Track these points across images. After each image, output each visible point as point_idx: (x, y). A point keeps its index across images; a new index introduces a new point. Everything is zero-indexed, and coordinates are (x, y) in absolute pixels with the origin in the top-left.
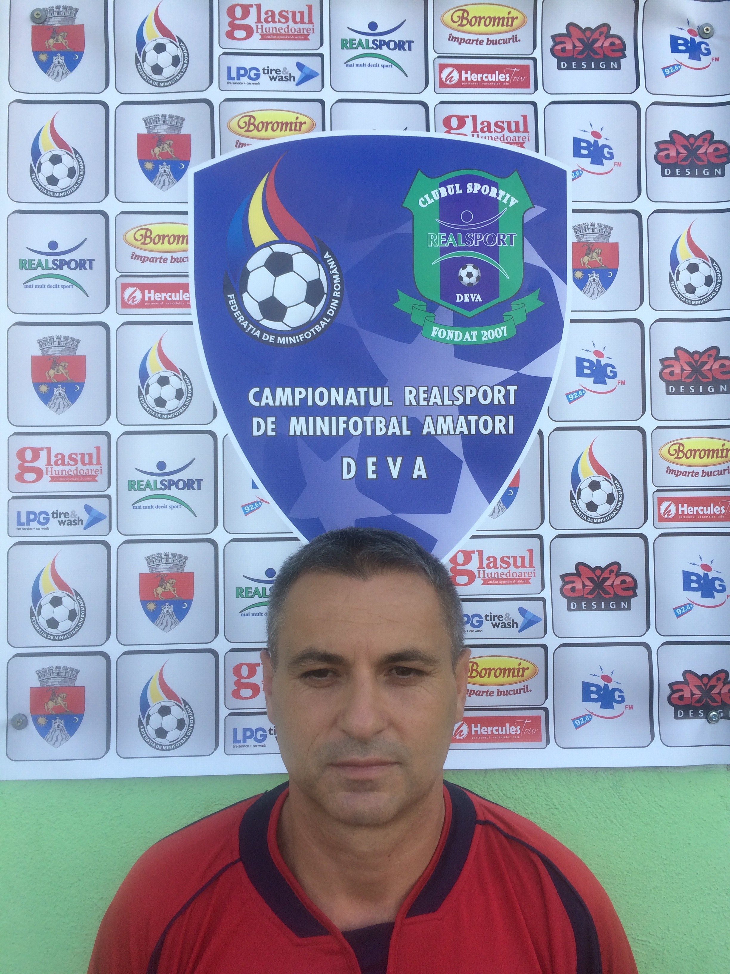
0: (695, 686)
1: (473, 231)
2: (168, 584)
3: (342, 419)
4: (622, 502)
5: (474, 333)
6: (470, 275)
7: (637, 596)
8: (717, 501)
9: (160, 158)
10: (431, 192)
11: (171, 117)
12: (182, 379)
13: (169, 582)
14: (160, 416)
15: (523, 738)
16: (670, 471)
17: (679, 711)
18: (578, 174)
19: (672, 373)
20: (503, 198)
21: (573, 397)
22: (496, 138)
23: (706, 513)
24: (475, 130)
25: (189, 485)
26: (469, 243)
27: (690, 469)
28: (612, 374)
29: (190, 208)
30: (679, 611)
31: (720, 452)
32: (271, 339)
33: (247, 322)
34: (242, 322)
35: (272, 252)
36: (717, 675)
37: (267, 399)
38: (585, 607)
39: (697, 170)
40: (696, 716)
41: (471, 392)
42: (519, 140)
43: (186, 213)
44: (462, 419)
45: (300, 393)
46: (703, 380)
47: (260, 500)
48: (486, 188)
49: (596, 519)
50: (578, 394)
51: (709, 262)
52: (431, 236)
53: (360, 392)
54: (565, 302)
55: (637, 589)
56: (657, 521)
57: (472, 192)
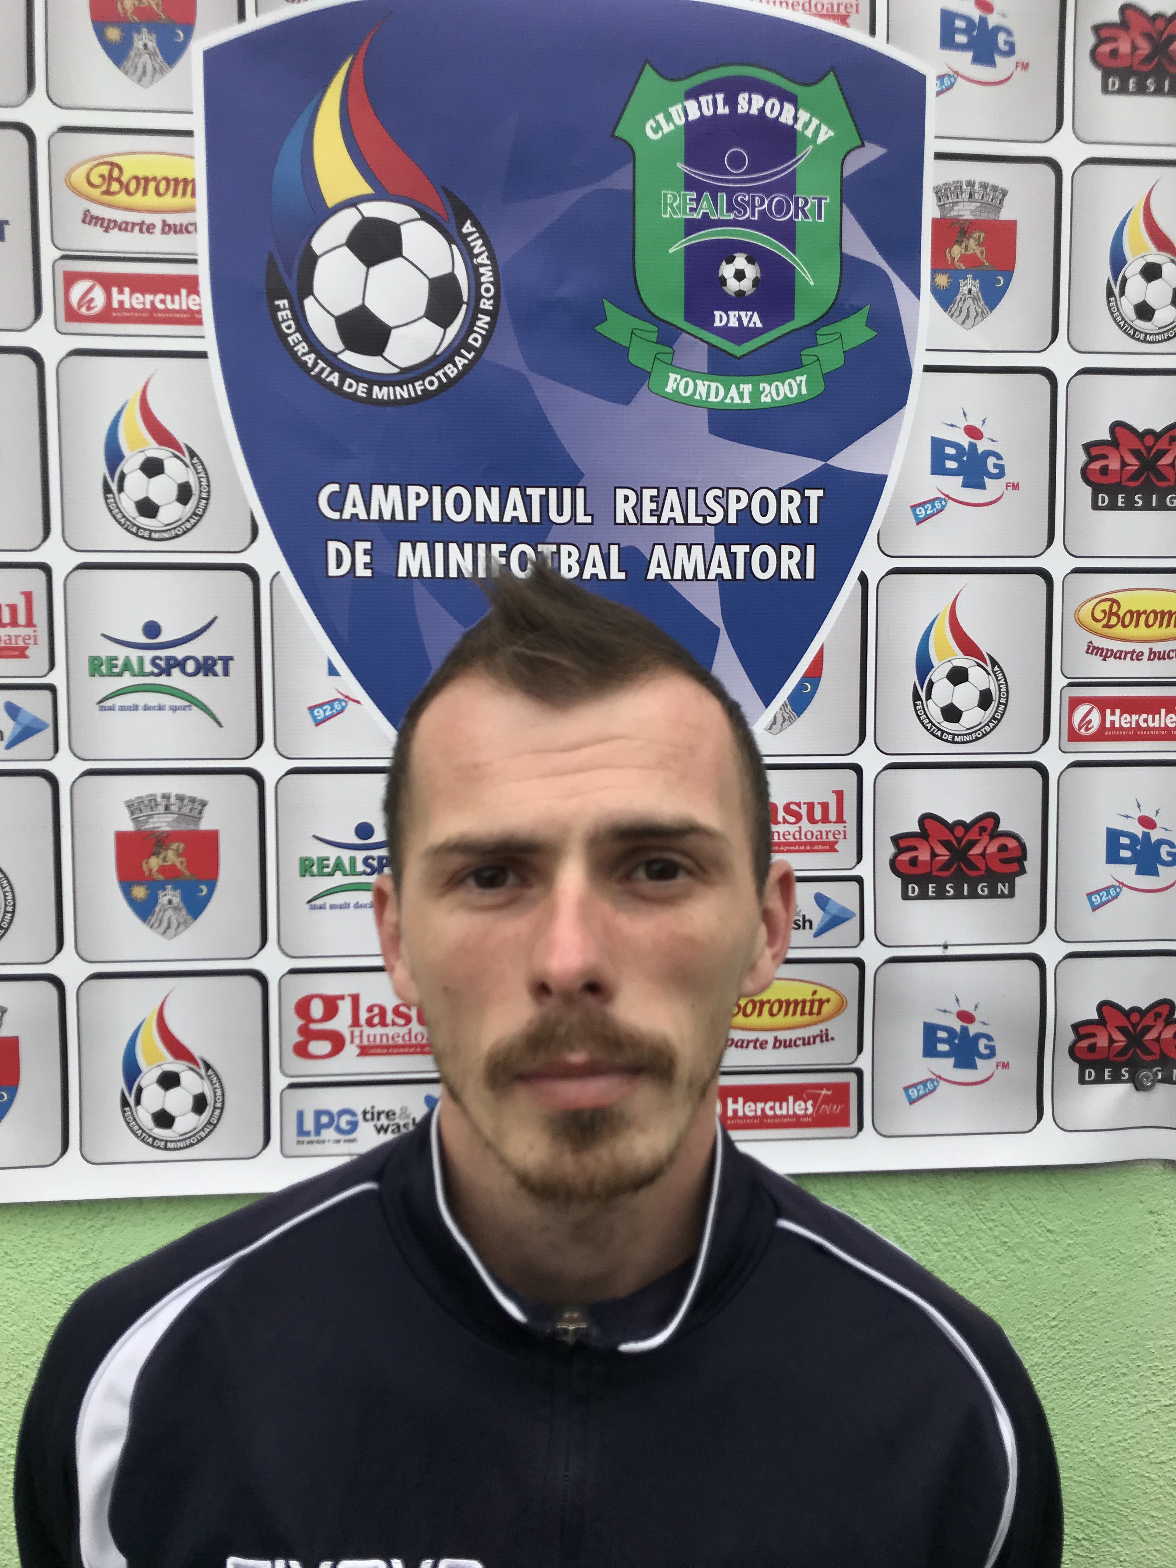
0: (1116, 1027)
1: (748, 190)
2: (170, 851)
3: (497, 548)
4: (1006, 705)
5: (747, 388)
6: (740, 275)
7: (1026, 873)
9: (136, 18)
10: (670, 110)
12: (189, 464)
13: (173, 847)
14: (147, 534)
15: (818, 1121)
16: (1092, 649)
17: (1087, 1071)
18: (947, 81)
19: (1104, 470)
20: (806, 125)
21: (923, 512)
22: (795, 4)
23: (1151, 725)
25: (206, 666)
26: (740, 212)
27: (1128, 647)
28: (996, 471)
29: (197, 123)
30: (1096, 898)
32: (361, 389)
33: (313, 356)
34: (304, 354)
35: (361, 217)
36: (1154, 1009)
37: (354, 506)
38: (933, 892)
39: (1167, 81)
40: (1116, 1079)
41: (738, 500)
42: (839, 11)
43: (190, 133)
44: (720, 550)
45: (418, 496)
46: (1159, 484)
47: (343, 698)
48: (773, 105)
49: (958, 735)
50: (933, 507)
52: (669, 196)
53: (530, 496)
54: (915, 332)
55: (1026, 860)
56: (1067, 739)
57: (748, 112)
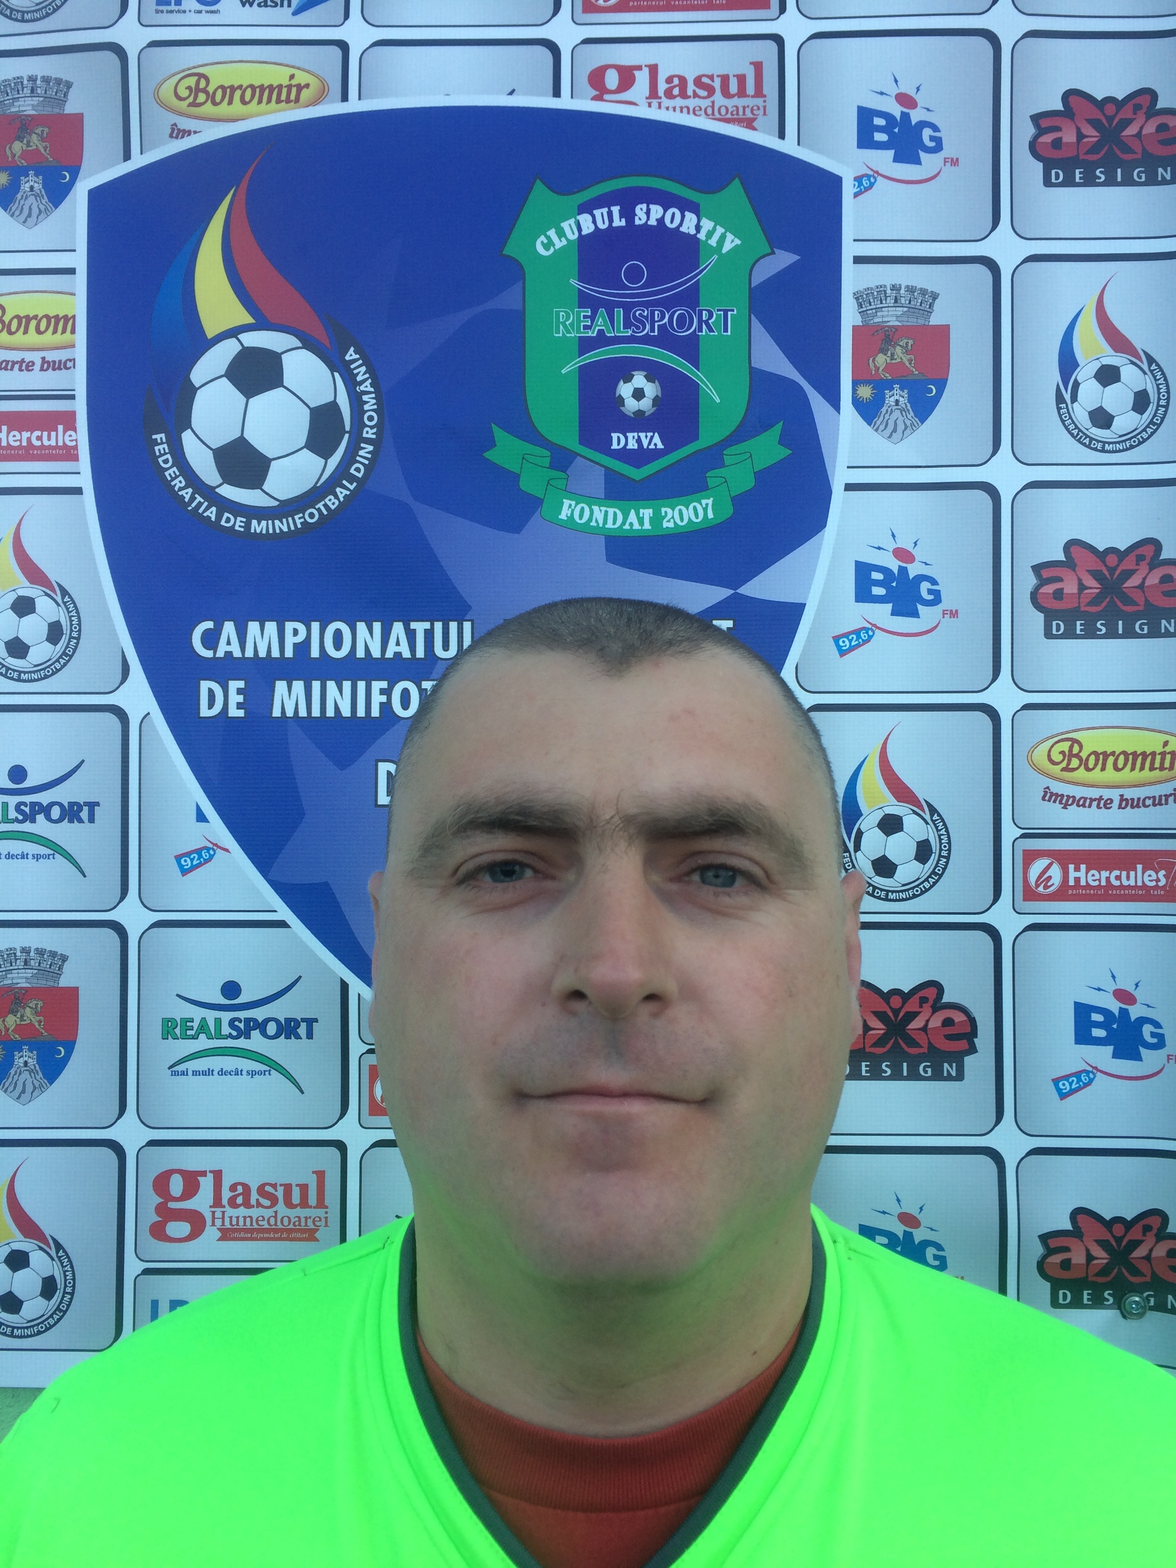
0: (1096, 1241)
1: (646, 305)
2: (28, 1010)
3: (378, 685)
4: (948, 858)
5: (647, 513)
6: (638, 394)
7: (977, 1052)
8: (1149, 860)
9: (23, 162)
10: (562, 225)
11: (46, 80)
12: (60, 601)
13: (30, 1005)
14: (16, 675)
16: (1049, 796)
17: (1061, 1292)
18: (865, 182)
19: (1058, 594)
20: (710, 234)
21: (847, 643)
22: (697, 108)
23: (1125, 883)
24: (653, 93)
25: (71, 813)
26: (638, 328)
27: (1094, 793)
28: (931, 597)
29: (79, 260)
30: (1064, 1085)
31: (1158, 758)
32: (239, 524)
33: (190, 490)
34: (181, 489)
35: (241, 348)
36: (1141, 1220)
37: (229, 643)
38: (867, 1071)
39: (1119, 170)
40: (1097, 1302)
42: (744, 114)
43: (72, 271)
45: (296, 632)
46: (1125, 608)
47: (211, 846)
48: (673, 214)
49: (893, 892)
50: (859, 637)
51: (1142, 362)
52: (561, 314)
53: (415, 630)
54: (835, 448)
55: (976, 1037)
56: (1021, 897)
57: (647, 222)
